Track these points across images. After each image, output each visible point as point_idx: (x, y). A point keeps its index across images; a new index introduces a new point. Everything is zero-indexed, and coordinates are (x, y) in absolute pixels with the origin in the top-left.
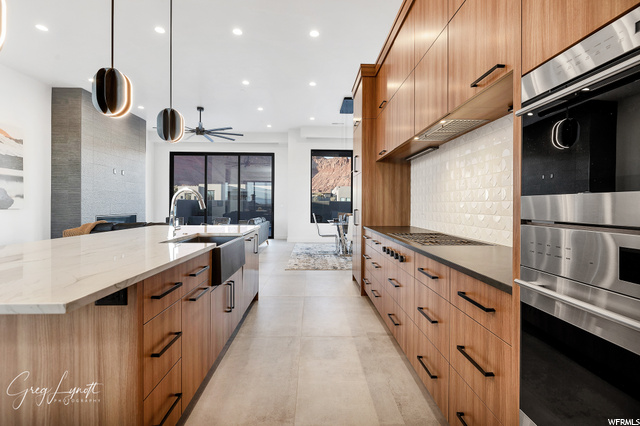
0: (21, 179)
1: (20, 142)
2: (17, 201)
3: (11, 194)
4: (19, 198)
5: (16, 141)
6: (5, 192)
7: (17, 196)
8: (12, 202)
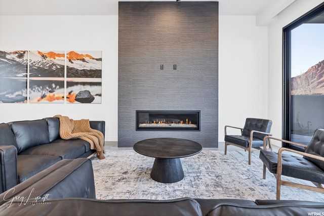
0: (99, 84)
1: (100, 59)
2: (96, 98)
3: (93, 94)
4: (98, 96)
5: (97, 60)
6: (90, 93)
7: (96, 95)
8: (94, 99)
